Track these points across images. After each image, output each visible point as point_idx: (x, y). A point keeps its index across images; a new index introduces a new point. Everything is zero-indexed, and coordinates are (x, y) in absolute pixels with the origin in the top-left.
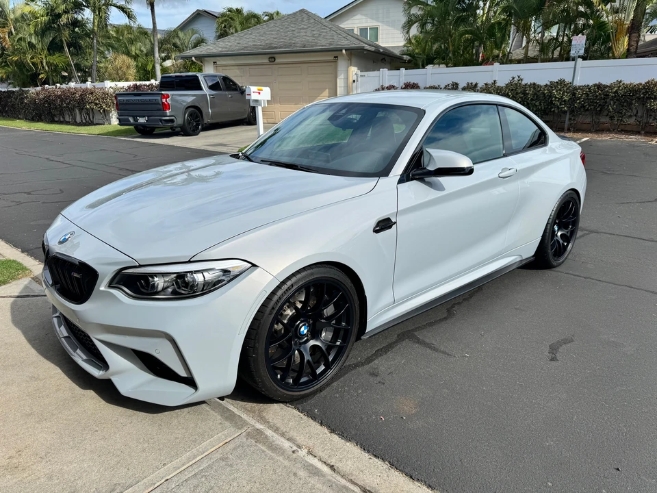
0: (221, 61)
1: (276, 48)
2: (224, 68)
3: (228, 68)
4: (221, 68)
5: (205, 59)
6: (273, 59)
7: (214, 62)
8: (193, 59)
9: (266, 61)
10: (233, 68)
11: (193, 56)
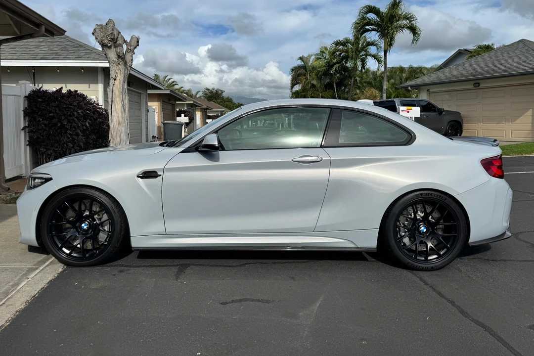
0: (434, 89)
1: (478, 75)
2: (436, 94)
3: (439, 94)
4: (433, 94)
5: (421, 87)
6: (477, 85)
7: (428, 90)
8: (409, 88)
9: (472, 87)
10: (442, 93)
11: (409, 86)
